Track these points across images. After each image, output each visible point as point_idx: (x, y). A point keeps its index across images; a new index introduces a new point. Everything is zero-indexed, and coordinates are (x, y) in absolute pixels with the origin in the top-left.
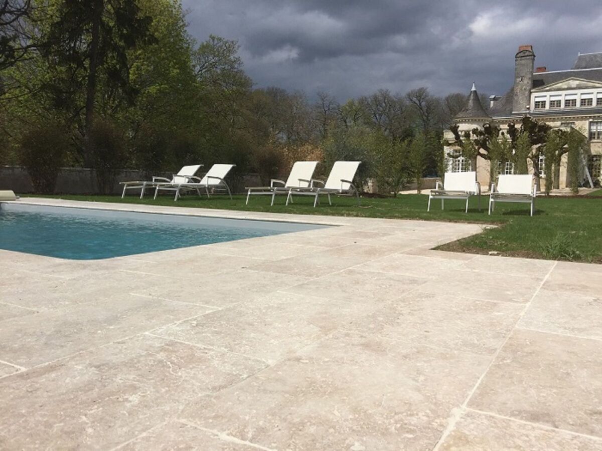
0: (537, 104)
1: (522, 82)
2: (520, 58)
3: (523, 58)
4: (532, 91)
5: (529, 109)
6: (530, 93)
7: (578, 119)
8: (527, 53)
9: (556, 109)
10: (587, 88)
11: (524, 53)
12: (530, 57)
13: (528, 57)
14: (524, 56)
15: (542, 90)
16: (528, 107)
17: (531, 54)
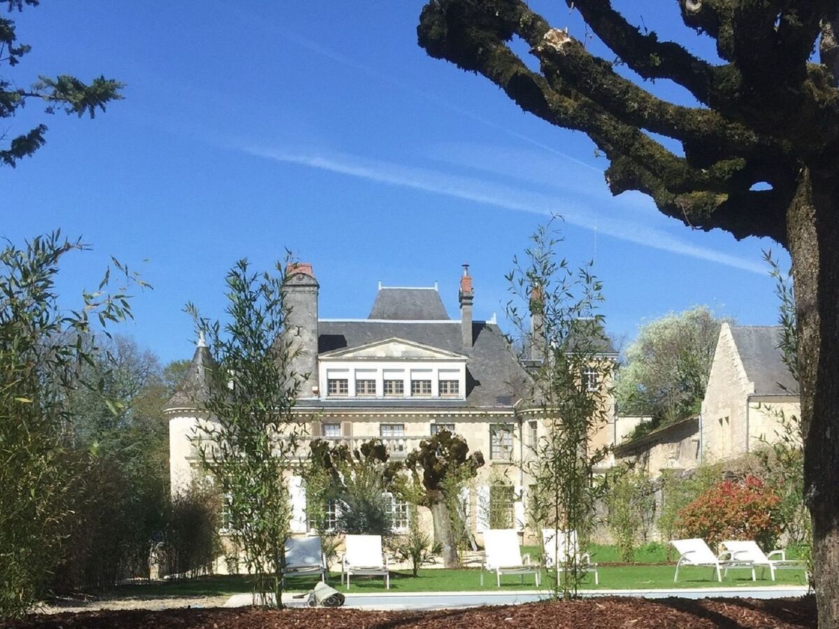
0: (331, 383)
1: (298, 337)
2: (291, 289)
3: (298, 289)
4: (319, 358)
5: (317, 393)
6: (317, 360)
7: (410, 419)
8: (305, 281)
9: (366, 397)
10: (420, 359)
11: (300, 279)
12: (312, 288)
13: (307, 289)
14: (299, 286)
15: (339, 358)
16: (315, 388)
17: (312, 282)
